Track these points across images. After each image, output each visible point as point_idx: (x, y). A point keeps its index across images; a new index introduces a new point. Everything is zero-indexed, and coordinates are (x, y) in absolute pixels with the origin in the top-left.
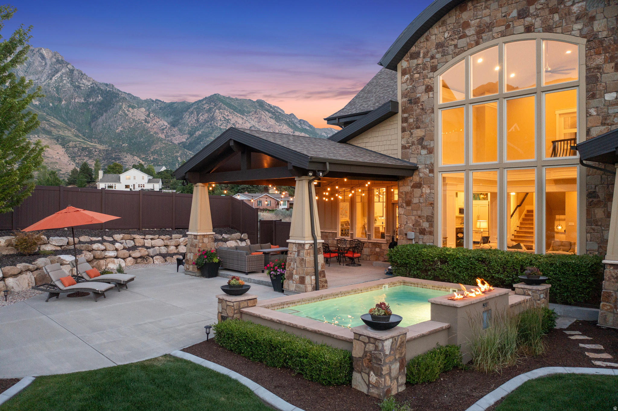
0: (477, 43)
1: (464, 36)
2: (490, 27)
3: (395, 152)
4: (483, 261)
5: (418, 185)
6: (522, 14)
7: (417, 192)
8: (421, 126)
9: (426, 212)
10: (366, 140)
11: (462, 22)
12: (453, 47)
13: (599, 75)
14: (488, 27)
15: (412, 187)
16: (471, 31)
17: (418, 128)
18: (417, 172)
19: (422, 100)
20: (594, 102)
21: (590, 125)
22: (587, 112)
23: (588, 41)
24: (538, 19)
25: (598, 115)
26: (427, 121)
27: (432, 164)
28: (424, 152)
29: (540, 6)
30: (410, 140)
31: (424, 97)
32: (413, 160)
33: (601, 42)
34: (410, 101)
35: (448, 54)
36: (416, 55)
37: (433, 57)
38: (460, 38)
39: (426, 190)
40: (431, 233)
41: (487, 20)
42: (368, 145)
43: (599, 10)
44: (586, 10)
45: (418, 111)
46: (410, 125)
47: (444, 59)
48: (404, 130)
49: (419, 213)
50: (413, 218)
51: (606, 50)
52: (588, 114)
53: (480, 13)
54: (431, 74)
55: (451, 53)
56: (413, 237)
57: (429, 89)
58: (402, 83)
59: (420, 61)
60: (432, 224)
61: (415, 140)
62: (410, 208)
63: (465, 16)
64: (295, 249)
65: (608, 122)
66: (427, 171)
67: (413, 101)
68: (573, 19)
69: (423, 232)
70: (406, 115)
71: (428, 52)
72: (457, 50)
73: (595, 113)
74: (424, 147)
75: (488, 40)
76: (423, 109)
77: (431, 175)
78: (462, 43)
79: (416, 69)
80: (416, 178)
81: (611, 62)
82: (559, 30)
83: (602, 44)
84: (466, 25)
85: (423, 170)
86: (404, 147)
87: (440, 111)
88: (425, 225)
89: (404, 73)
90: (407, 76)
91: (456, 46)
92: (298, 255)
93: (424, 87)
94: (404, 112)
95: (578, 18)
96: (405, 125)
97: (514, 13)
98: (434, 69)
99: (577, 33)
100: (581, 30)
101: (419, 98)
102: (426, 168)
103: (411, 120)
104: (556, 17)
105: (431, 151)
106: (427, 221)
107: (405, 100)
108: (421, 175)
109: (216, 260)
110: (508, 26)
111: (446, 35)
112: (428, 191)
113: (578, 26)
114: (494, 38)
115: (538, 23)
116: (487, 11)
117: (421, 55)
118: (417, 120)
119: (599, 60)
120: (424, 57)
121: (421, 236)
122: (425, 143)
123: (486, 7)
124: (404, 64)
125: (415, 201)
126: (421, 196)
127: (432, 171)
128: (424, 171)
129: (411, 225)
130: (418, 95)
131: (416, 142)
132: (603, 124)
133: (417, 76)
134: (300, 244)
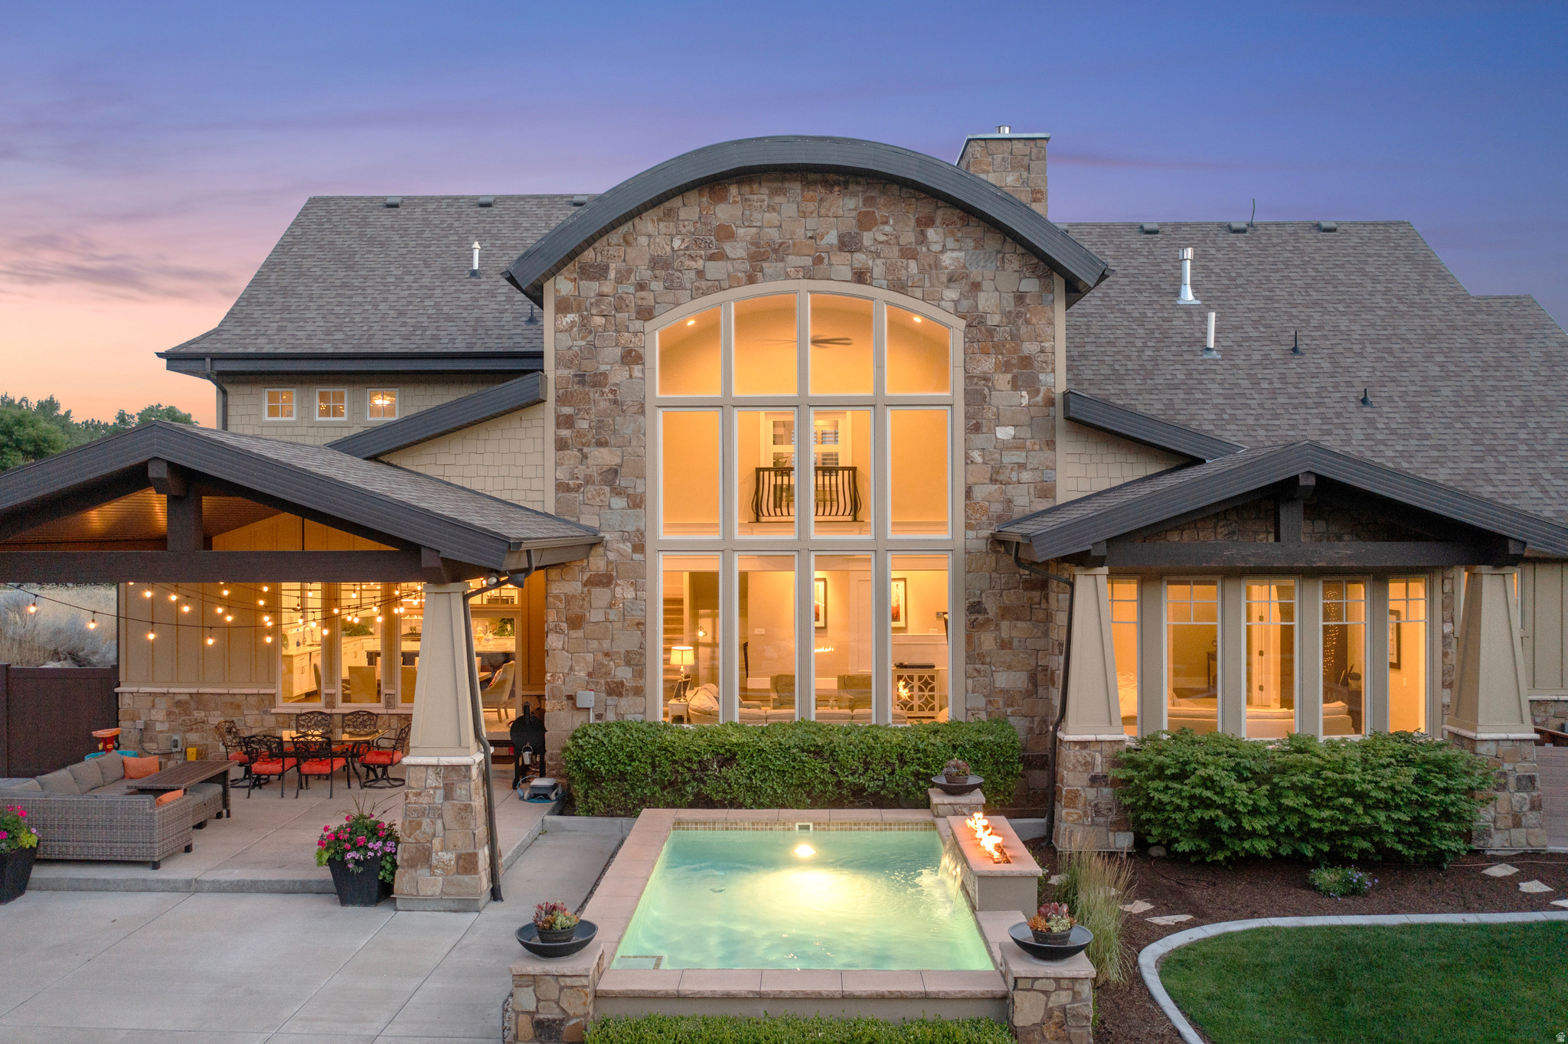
0: (751, 280)
1: (719, 256)
2: (779, 251)
3: (538, 496)
4: (818, 752)
5: (605, 580)
6: (848, 244)
7: (601, 595)
8: (612, 441)
9: (625, 642)
10: (443, 459)
11: (716, 223)
12: (693, 274)
13: (986, 391)
14: (775, 251)
15: (585, 585)
16: (736, 250)
17: (601, 444)
18: (600, 550)
19: (613, 379)
20: (979, 439)
21: (971, 480)
22: (967, 456)
23: (969, 326)
24: (879, 262)
25: (984, 463)
26: (628, 430)
27: (641, 534)
28: (619, 503)
29: (883, 238)
30: (581, 471)
31: (619, 375)
32: (589, 520)
33: (991, 332)
34: (581, 378)
35: (681, 287)
36: (599, 272)
37: (641, 286)
38: (711, 258)
39: (624, 592)
40: (639, 691)
41: (774, 234)
42: (449, 471)
43: (988, 274)
44: (965, 267)
45: (603, 405)
46: (580, 434)
47: (670, 296)
48: (561, 445)
49: (606, 645)
50: (590, 657)
51: (998, 348)
52: (969, 461)
53: (757, 216)
54: (637, 325)
55: (688, 285)
56: (591, 705)
57: (632, 357)
58: (557, 331)
59: (607, 287)
60: (640, 672)
61: (594, 471)
62: (580, 634)
63: (725, 212)
64: (432, 780)
65: (1001, 477)
66: (628, 547)
67: (589, 380)
68: (944, 279)
69: (616, 690)
70: (567, 410)
71: (630, 271)
72: (704, 284)
73: (979, 460)
74: (618, 492)
75: (775, 277)
76: (615, 402)
77: (637, 557)
78: (715, 269)
79: (597, 304)
80: (597, 563)
81: (1006, 372)
82: (918, 292)
83: (992, 336)
84: (725, 233)
85: (616, 546)
86: (561, 487)
87: (660, 412)
88: (624, 673)
89: (563, 307)
90: (570, 317)
91: (700, 273)
92: (448, 796)
93: (618, 351)
94: (561, 400)
95: (951, 279)
96: (565, 433)
97: (832, 238)
98: (646, 314)
99: (950, 306)
100: (956, 303)
101: (604, 375)
102: (624, 540)
103: (583, 425)
104: (913, 266)
105: (637, 502)
106: (628, 663)
107: (565, 372)
108: (611, 556)
109: (29, 840)
110: (819, 260)
111: (677, 244)
112: (630, 594)
113: (951, 294)
114: (787, 277)
115: (878, 269)
116: (772, 217)
117: (612, 275)
118: (600, 425)
119: (987, 364)
120: (619, 281)
121: (611, 701)
122: (622, 482)
123: (771, 208)
124: (562, 286)
125: (596, 616)
126: (611, 606)
127: (639, 548)
128: (618, 548)
129: (582, 674)
130: (603, 368)
131: (597, 478)
132: (993, 481)
133: (599, 321)
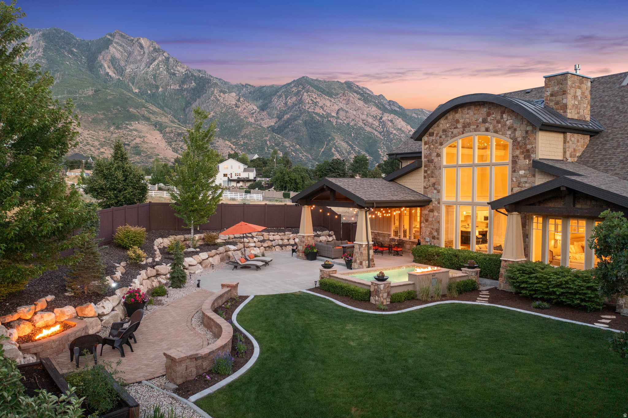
0: (463, 133)
1: (456, 128)
2: (469, 125)
3: (420, 190)
4: (456, 256)
5: (432, 211)
6: (485, 121)
7: (431, 214)
8: (434, 176)
9: (436, 227)
10: (404, 181)
11: (456, 119)
12: (450, 133)
13: (517, 160)
14: (468, 125)
15: (429, 211)
16: (460, 126)
17: (432, 177)
18: (431, 203)
19: (435, 161)
20: (515, 174)
21: (513, 186)
22: (512, 179)
23: (513, 141)
24: (491, 125)
25: (516, 181)
26: (437, 174)
27: (439, 199)
28: (435, 192)
29: (493, 118)
30: (428, 184)
31: (436, 160)
32: (430, 196)
33: (519, 143)
34: (429, 161)
35: (448, 137)
36: (432, 134)
37: (440, 137)
38: (455, 128)
39: (436, 214)
40: (438, 239)
41: (468, 120)
42: (406, 184)
43: (518, 126)
44: (513, 124)
45: (433, 167)
46: (428, 175)
47: (446, 139)
48: (425, 177)
49: (432, 226)
50: (429, 229)
51: (521, 147)
52: (512, 180)
53: (464, 116)
54: (440, 147)
55: (450, 136)
56: (428, 241)
57: (438, 155)
58: (425, 150)
59: (434, 138)
60: (438, 234)
61: (431, 184)
62: (427, 223)
63: (457, 116)
64: (358, 247)
65: (520, 185)
66: (437, 203)
67: (431, 161)
68: (507, 128)
69: (434, 238)
70: (426, 169)
71: (438, 133)
72: (453, 135)
73: (515, 180)
74: (435, 189)
75: (467, 132)
76: (435, 166)
77: (438, 205)
78: (455, 131)
79: (432, 142)
80: (431, 206)
81: (523, 154)
82: (501, 133)
83: (519, 144)
84: (457, 121)
85: (434, 202)
86: (425, 188)
87: (444, 168)
88: (435, 234)
89: (425, 144)
90: (427, 146)
91: (452, 132)
92: (359, 250)
93: (436, 154)
94: (425, 166)
95: (509, 128)
96: (426, 174)
97: (481, 120)
98: (441, 144)
99: (508, 136)
100: (510, 135)
101: (433, 160)
102: (436, 201)
103: (429, 172)
104: (500, 125)
105: (439, 191)
106: (436, 232)
107: (426, 160)
108: (434, 205)
109: (315, 251)
110: (478, 126)
111: (448, 125)
112: (437, 214)
113: (509, 132)
114: (471, 132)
115: (491, 127)
116: (467, 116)
117: (435, 135)
118: (432, 172)
119: (518, 152)
120: (436, 136)
121: (433, 240)
122: (436, 186)
123: (468, 113)
124: (425, 138)
125: (430, 219)
126: (433, 217)
127: (439, 203)
128: (435, 203)
129: (428, 233)
130: (433, 158)
131: (431, 186)
132: (519, 187)
133: (432, 146)
134: (360, 245)
